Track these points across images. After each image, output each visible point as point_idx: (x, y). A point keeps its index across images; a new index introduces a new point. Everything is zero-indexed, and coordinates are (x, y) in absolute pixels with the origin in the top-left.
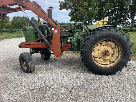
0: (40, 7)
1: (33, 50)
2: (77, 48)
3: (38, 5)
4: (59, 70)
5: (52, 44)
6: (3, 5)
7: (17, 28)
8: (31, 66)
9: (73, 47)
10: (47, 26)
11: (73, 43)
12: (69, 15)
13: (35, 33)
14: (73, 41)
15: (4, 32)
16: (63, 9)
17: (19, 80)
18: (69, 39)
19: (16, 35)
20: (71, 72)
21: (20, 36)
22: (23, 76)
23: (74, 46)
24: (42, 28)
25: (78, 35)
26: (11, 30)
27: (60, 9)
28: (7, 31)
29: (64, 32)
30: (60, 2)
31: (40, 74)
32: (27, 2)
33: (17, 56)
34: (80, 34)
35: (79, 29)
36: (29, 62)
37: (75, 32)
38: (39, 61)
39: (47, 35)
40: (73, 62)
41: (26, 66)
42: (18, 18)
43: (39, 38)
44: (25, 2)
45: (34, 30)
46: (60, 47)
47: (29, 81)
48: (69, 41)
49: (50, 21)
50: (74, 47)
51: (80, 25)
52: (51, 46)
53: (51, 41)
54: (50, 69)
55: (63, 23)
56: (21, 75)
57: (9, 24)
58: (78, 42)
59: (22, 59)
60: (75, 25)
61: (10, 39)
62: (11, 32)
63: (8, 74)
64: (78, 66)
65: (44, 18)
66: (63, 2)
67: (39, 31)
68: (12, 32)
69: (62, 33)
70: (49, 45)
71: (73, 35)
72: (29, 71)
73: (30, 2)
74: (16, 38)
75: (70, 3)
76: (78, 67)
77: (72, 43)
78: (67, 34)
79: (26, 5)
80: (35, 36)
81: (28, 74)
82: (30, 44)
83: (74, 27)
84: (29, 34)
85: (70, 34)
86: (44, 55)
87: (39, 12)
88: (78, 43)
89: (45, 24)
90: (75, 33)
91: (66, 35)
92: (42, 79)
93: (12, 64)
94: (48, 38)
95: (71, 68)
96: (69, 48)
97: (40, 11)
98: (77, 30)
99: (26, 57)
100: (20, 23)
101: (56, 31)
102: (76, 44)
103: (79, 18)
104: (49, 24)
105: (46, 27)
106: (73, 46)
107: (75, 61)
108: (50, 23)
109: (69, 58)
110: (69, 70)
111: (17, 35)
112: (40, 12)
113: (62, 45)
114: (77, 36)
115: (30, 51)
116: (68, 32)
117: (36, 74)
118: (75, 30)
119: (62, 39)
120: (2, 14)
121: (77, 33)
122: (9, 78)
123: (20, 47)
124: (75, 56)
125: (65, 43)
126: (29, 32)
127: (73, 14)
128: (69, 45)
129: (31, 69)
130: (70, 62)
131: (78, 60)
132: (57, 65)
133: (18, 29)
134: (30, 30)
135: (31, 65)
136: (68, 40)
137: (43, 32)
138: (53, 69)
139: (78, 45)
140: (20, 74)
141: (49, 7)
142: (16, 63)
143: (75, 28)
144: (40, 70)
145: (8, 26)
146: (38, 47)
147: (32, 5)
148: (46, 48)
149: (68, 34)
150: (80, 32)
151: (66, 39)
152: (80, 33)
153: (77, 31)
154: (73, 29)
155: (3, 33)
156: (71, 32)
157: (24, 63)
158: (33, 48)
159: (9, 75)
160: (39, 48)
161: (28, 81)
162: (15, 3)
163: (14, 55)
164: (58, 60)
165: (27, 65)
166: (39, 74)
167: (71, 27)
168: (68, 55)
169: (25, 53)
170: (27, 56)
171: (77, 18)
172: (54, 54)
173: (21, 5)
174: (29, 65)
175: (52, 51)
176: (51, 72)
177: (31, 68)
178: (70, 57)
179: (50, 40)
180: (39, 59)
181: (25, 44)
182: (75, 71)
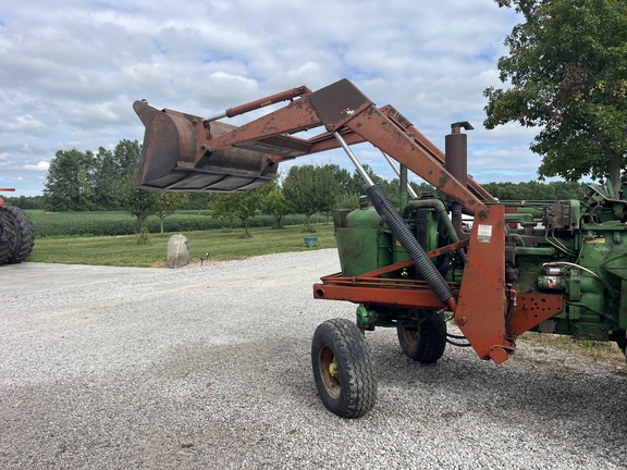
0: (409, 125)
1: (371, 314)
2: (602, 319)
3: (402, 119)
4: (495, 428)
5: (463, 291)
6: (273, 131)
7: (300, 212)
8: (360, 387)
9: (574, 313)
10: (442, 206)
11: (573, 291)
12: (534, 149)
13: (382, 238)
14: (577, 282)
15: (255, 225)
16: (506, 121)
17: (305, 441)
18: (552, 270)
19: (295, 238)
20: (565, 450)
21: (311, 243)
22: (324, 427)
23: (584, 309)
24: (414, 215)
25: (610, 253)
26: (279, 220)
27: (490, 125)
28: (266, 224)
29: (522, 232)
30: (488, 92)
31: (397, 433)
32: (361, 115)
33: (299, 327)
34: (619, 247)
35: (616, 218)
36: (351, 366)
37: (590, 234)
38: (390, 365)
39: (439, 246)
40: (570, 397)
41: (336, 380)
42: (307, 170)
43: (401, 260)
44: (357, 115)
45: (381, 225)
46: (504, 308)
47: (349, 461)
48: (552, 281)
49: (456, 185)
50: (582, 312)
51: (618, 200)
52: (456, 300)
53: (454, 276)
54: (445, 416)
55: (501, 185)
56: (316, 420)
57: (274, 197)
58: (610, 288)
59: (324, 346)
60: (590, 201)
61: (274, 255)
62: (279, 225)
63: (265, 408)
64: (608, 426)
65: (431, 173)
66: (505, 91)
67: (404, 228)
68: (281, 228)
69: (513, 239)
70: (448, 295)
71: (577, 252)
72: (348, 408)
73: (376, 112)
74: (295, 251)
75: (542, 94)
76: (603, 429)
77: (572, 294)
78: (539, 245)
79: (359, 125)
80: (381, 251)
81: (341, 421)
82: (358, 284)
83: (584, 210)
84: (358, 242)
85: (562, 246)
86: (415, 339)
87: (408, 149)
88: (606, 295)
89: (429, 201)
90: (592, 239)
91: (533, 250)
92: (408, 460)
93: (281, 365)
94: (439, 262)
95: (562, 427)
96: (550, 319)
97: (412, 145)
98: (601, 226)
99: (342, 342)
100: (314, 190)
101: (485, 231)
102: (593, 300)
103: (595, 157)
104: (448, 196)
105: (436, 214)
106: (579, 308)
107: (587, 394)
108: (457, 194)
109: (545, 367)
110: (552, 441)
111: (299, 237)
112: (413, 149)
113: (510, 302)
114: (601, 259)
115: (359, 315)
116: (550, 235)
117: (376, 425)
118: (586, 226)
119: (512, 270)
120: (264, 164)
121: (603, 241)
122: (267, 426)
123: (319, 293)
124: (582, 359)
125: (530, 292)
126: (357, 233)
127: (555, 139)
128: (554, 301)
129: (358, 399)
130: (552, 393)
131: (604, 388)
132: (482, 396)
133: (303, 216)
134: (364, 223)
135: (361, 383)
136: (544, 273)
137: (420, 234)
138: (461, 414)
139: (606, 307)
140: (310, 413)
141: (453, 126)
142: (296, 363)
143: (592, 215)
144: (394, 411)
145: (270, 203)
146: (392, 301)
147: (384, 123)
148: (431, 310)
149: (549, 245)
150: (618, 236)
151: (533, 269)
152: (617, 243)
153: (599, 233)
154: (575, 219)
155: (252, 231)
156: (564, 234)
157: (332, 367)
158: (370, 302)
159: (269, 413)
160: (395, 305)
161: (344, 459)
162: (317, 119)
163: (288, 325)
164: (484, 372)
165: (341, 380)
166: (392, 433)
167: (567, 211)
168: (535, 351)
169: (338, 323)
170: (347, 339)
171: (582, 158)
172: (466, 341)
173: (337, 126)
174: (352, 381)
175: (460, 323)
176: (449, 430)
177: (360, 396)
178: (548, 364)
179: (450, 272)
180: (390, 355)
181: (338, 284)
182: (591, 449)
